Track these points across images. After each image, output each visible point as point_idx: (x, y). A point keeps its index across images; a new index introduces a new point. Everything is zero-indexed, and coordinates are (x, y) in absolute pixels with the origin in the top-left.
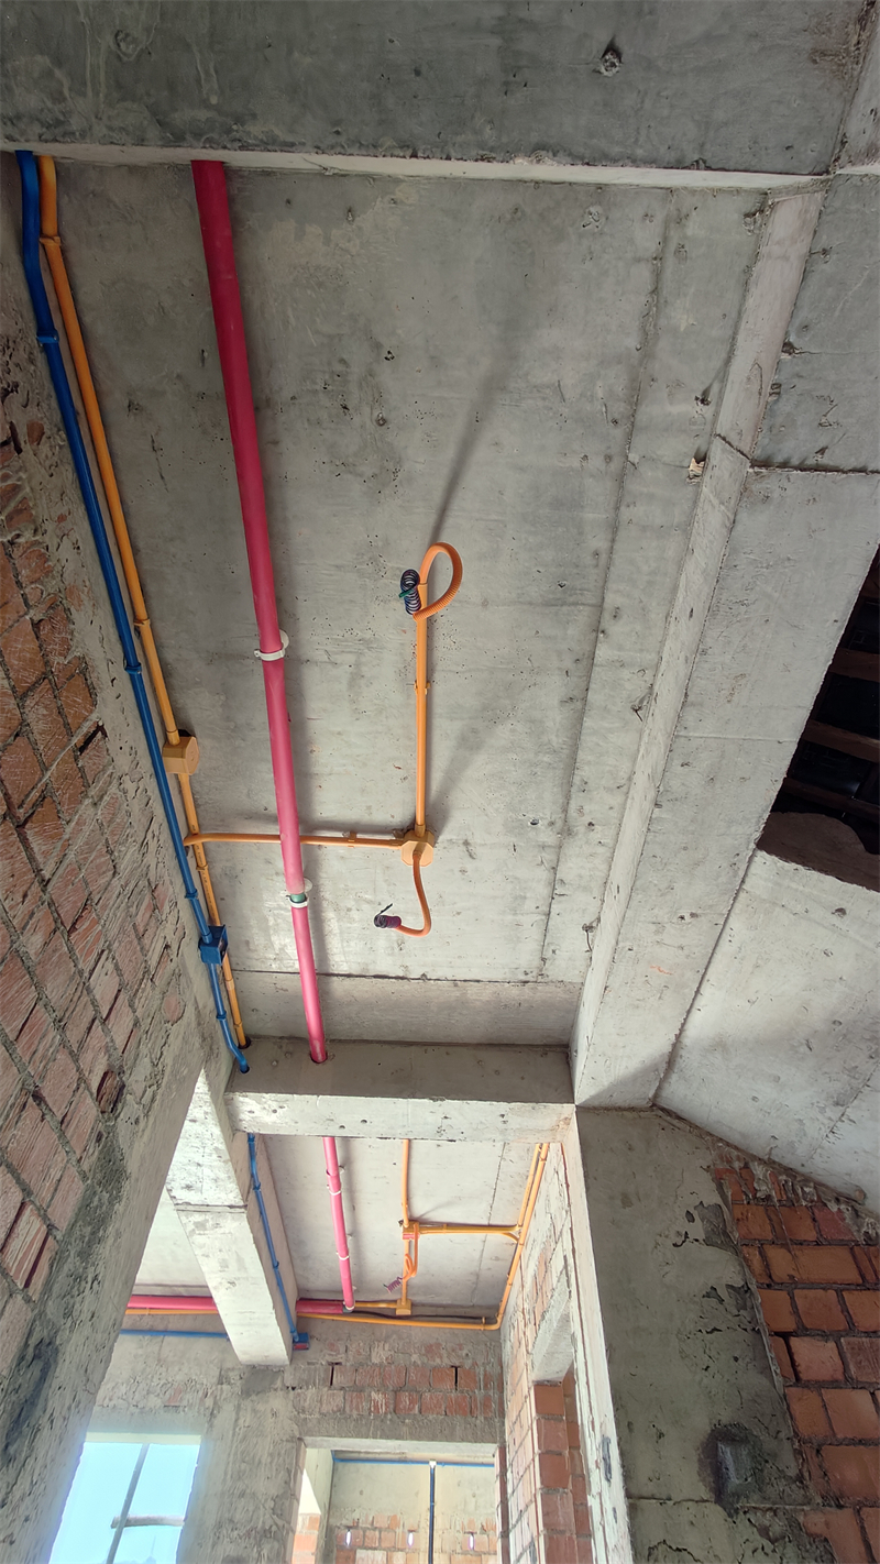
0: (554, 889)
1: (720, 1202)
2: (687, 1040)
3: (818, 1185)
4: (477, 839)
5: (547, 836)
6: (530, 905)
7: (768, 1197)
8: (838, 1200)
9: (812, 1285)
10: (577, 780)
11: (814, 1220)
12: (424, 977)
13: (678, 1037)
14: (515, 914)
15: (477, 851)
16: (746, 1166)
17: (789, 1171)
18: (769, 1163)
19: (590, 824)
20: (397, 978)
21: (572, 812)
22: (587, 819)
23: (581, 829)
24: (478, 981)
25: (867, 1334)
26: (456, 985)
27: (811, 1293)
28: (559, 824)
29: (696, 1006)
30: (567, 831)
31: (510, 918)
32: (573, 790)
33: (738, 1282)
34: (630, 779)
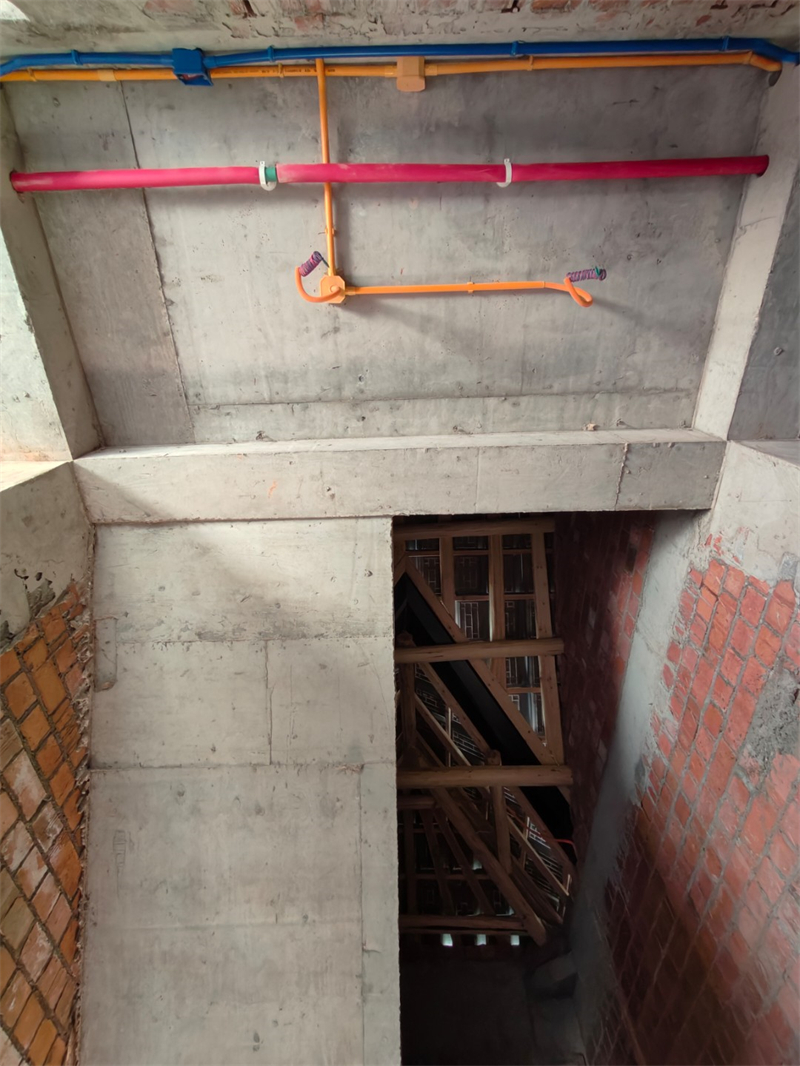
0: (298, 403)
1: (58, 595)
2: (192, 528)
3: (94, 659)
4: (342, 337)
5: (348, 391)
6: (278, 386)
7: (73, 629)
8: (89, 676)
9: (34, 683)
10: (400, 402)
11: (72, 666)
12: (169, 303)
13: (197, 521)
14: (267, 377)
15: (331, 338)
16: (84, 607)
17: (94, 638)
18: (94, 623)
19: (364, 418)
20: (162, 278)
21: (372, 405)
22: (367, 414)
23: (359, 413)
24: (177, 354)
25: (20, 734)
26: (166, 334)
27: (28, 684)
28: (361, 396)
29: (234, 524)
30: (355, 403)
31: (263, 373)
32: (392, 402)
33: (13, 629)
34: (403, 435)
